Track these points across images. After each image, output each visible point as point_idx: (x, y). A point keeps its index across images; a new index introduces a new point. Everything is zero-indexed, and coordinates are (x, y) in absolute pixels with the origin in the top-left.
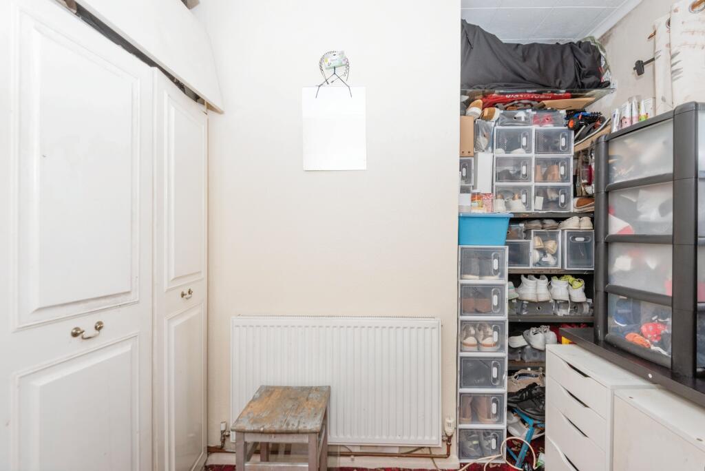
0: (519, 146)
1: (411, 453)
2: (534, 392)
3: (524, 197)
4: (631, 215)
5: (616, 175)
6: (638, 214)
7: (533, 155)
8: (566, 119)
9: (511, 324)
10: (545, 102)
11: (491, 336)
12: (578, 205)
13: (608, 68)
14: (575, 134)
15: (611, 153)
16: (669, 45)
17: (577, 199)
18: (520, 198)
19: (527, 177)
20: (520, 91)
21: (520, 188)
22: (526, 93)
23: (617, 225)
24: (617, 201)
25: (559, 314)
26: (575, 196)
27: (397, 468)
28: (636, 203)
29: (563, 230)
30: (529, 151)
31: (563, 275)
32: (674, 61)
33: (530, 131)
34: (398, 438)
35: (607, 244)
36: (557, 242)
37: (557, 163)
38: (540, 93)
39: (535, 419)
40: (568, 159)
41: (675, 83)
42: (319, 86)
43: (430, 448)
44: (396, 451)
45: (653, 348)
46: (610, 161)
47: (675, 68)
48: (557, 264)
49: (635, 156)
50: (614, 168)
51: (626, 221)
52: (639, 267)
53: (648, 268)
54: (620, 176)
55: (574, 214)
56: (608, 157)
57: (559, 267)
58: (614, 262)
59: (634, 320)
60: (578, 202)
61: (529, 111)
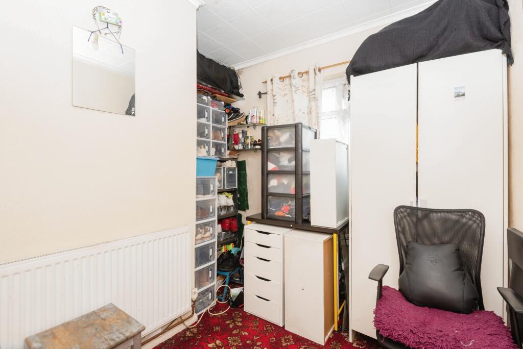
0: (204, 117)
1: (168, 328)
2: (224, 257)
3: (207, 147)
4: (277, 162)
5: (270, 145)
6: (280, 162)
7: (211, 123)
8: (224, 107)
9: (218, 220)
10: (217, 95)
11: (209, 231)
12: (230, 154)
13: (241, 87)
14: (228, 117)
15: (268, 135)
16: (272, 90)
17: (229, 151)
18: (205, 148)
19: (208, 136)
20: (205, 84)
21: (205, 142)
22: (207, 86)
23: (271, 166)
24: (272, 156)
25: (222, 214)
26: (228, 149)
27: (160, 344)
28: (279, 158)
29: (224, 168)
30: (208, 121)
31: (223, 192)
32: (275, 98)
33: (209, 109)
34: (165, 318)
35: (267, 174)
36: (221, 174)
37: (220, 130)
38: (216, 89)
39: (228, 271)
40: (225, 129)
41: (275, 107)
42: (92, 32)
43: (180, 317)
44: (160, 331)
45: (286, 216)
46: (268, 138)
47: (275, 101)
48: (221, 186)
49: (278, 138)
50: (270, 141)
51: (275, 165)
52: (280, 184)
53: (284, 184)
54: (272, 145)
55: (229, 159)
56: (267, 136)
57: (222, 188)
58: (270, 182)
59: (278, 207)
60: (230, 153)
61: (209, 97)
